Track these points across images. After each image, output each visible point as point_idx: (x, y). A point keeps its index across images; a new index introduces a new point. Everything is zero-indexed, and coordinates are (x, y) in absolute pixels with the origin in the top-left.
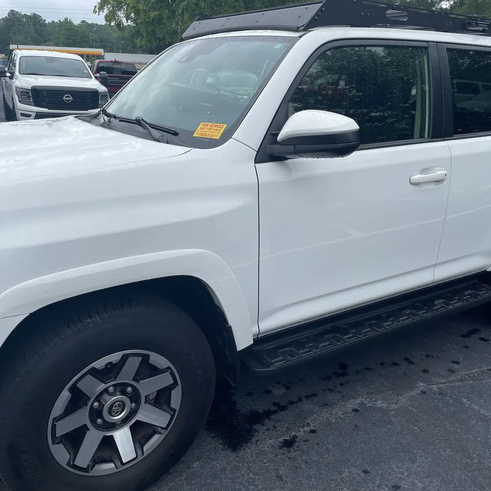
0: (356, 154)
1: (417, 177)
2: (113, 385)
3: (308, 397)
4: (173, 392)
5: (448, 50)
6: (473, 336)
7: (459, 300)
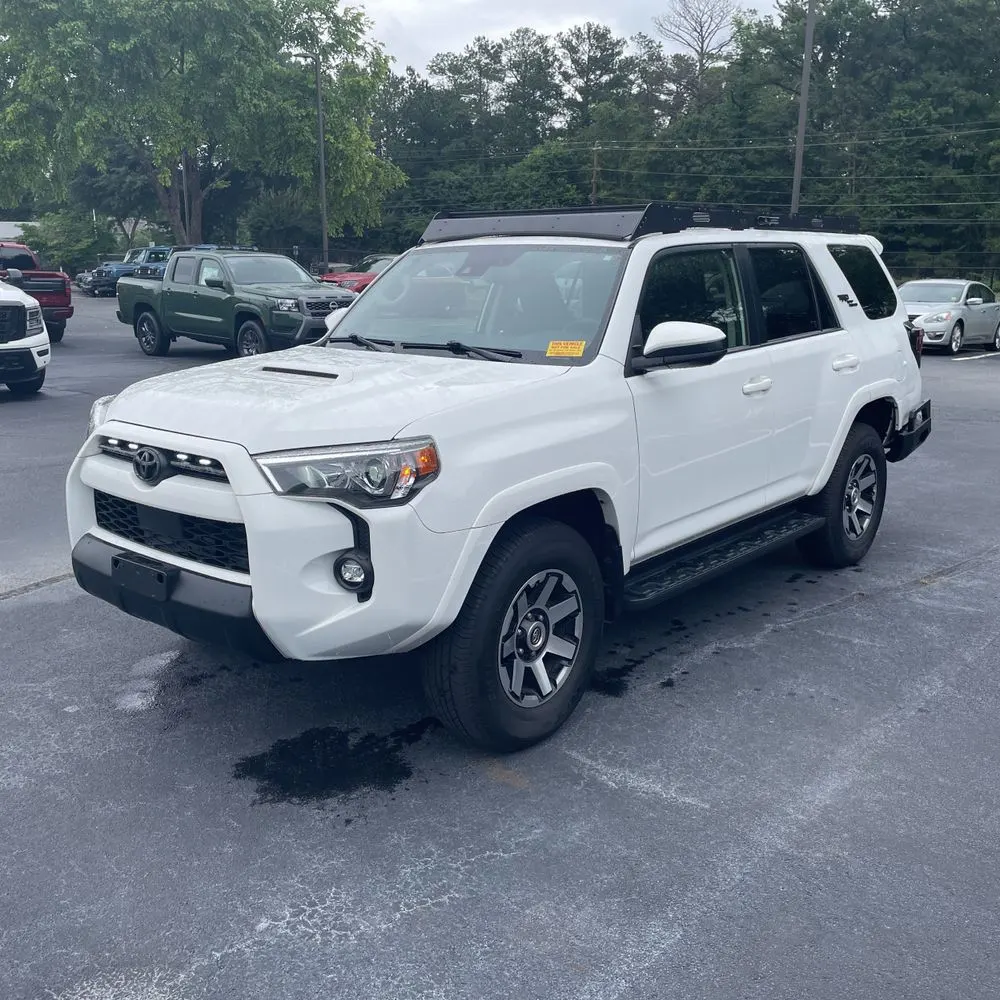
0: (726, 358)
1: (748, 387)
2: (530, 612)
3: (659, 650)
4: (577, 618)
5: (750, 249)
6: (799, 581)
7: (789, 529)
